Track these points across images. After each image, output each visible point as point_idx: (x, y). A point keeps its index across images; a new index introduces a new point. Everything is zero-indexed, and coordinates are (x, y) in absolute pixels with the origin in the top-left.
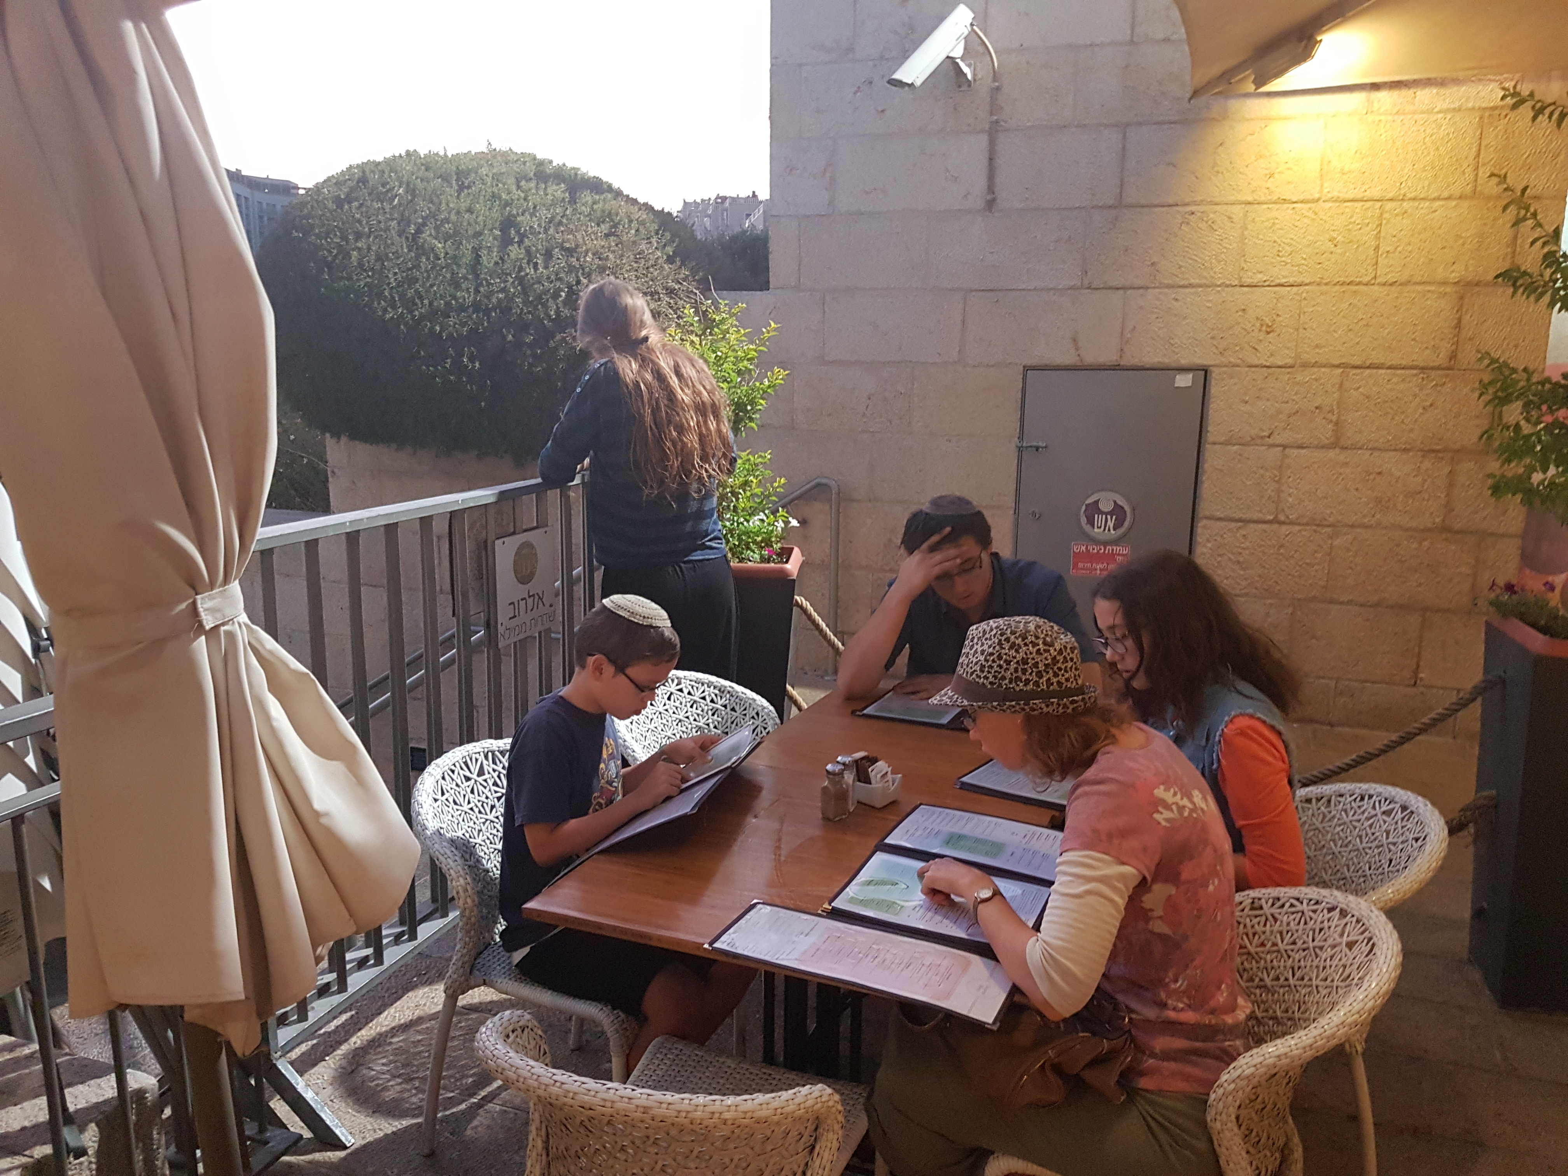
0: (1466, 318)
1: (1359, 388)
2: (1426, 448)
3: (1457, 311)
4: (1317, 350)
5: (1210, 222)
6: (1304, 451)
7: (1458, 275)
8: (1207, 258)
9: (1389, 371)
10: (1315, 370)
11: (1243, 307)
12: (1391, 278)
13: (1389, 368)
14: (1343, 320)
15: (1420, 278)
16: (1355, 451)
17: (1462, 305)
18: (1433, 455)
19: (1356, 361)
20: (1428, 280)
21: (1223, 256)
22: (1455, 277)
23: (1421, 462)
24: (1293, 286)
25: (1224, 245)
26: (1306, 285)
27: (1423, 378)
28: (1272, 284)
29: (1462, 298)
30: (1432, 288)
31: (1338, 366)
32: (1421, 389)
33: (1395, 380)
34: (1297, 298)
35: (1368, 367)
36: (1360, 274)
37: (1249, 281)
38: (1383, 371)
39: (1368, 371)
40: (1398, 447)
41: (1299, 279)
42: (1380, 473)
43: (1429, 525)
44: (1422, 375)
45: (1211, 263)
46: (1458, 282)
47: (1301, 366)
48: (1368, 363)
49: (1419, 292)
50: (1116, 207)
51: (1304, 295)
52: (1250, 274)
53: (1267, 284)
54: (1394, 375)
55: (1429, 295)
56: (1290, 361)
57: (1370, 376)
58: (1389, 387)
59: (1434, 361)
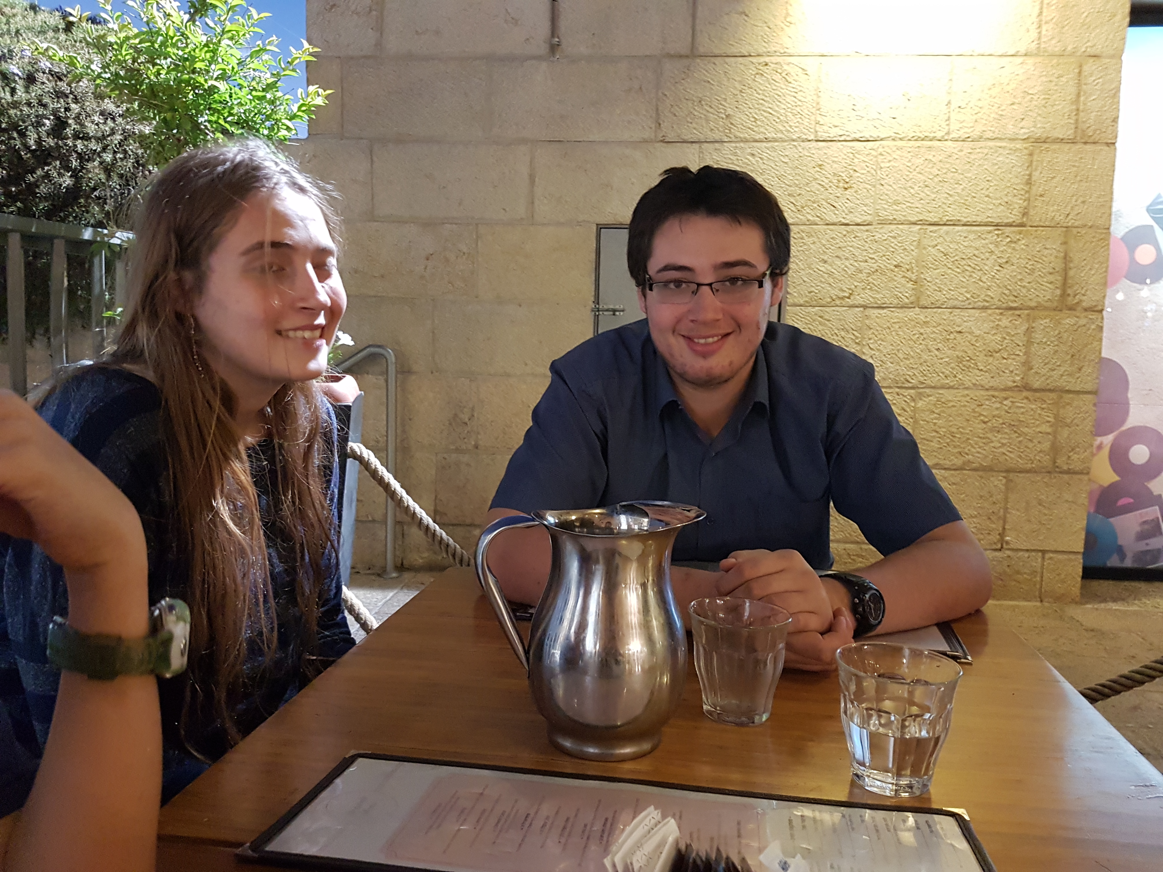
0: (1036, 175)
1: (937, 245)
2: (1004, 305)
3: (1028, 167)
4: (895, 207)
5: (784, 75)
6: (885, 311)
7: (1027, 131)
8: (783, 111)
9: (965, 228)
10: (893, 227)
11: (820, 163)
12: (962, 134)
13: (964, 225)
14: (920, 176)
15: (992, 134)
16: (935, 310)
17: (1032, 161)
18: (1011, 312)
19: (933, 218)
20: (999, 136)
21: (798, 109)
22: (1025, 133)
23: (1000, 320)
24: (868, 141)
25: (800, 98)
26: (881, 140)
27: (998, 235)
28: (848, 139)
29: (1031, 155)
30: (1003, 144)
31: (915, 224)
32: (997, 246)
33: (972, 236)
34: (873, 153)
35: (945, 225)
36: (934, 130)
37: (825, 136)
38: (960, 228)
39: (945, 228)
40: (976, 306)
41: (875, 134)
42: (960, 332)
43: (1011, 384)
44: (996, 232)
45: (786, 116)
46: (1028, 138)
47: (879, 224)
48: (945, 219)
49: (991, 148)
50: (687, 57)
51: (881, 150)
52: (825, 128)
53: (842, 138)
54: (970, 232)
55: (1001, 151)
56: (869, 218)
57: (947, 233)
58: (965, 244)
59: (1008, 218)
